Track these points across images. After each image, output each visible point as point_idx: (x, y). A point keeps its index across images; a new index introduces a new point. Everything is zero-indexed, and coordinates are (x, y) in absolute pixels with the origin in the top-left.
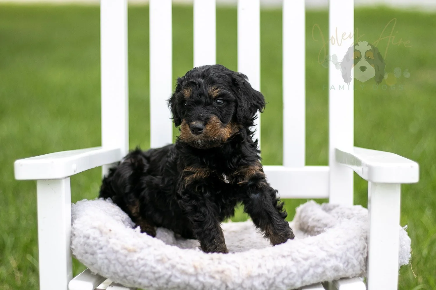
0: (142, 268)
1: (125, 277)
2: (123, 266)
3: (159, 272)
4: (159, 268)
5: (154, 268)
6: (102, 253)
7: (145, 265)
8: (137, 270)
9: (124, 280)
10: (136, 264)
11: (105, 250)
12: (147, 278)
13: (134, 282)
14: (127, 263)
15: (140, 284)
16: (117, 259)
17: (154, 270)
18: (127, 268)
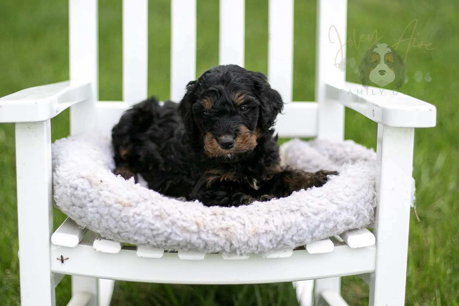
0: (139, 225)
1: (119, 233)
2: (117, 222)
3: (158, 229)
4: (158, 224)
5: (153, 225)
6: (93, 207)
7: (142, 221)
8: (132, 226)
9: (118, 236)
10: (131, 219)
11: (96, 203)
12: (144, 235)
13: (129, 239)
14: (122, 218)
15: (136, 241)
16: (110, 214)
17: (152, 227)
18: (122, 224)
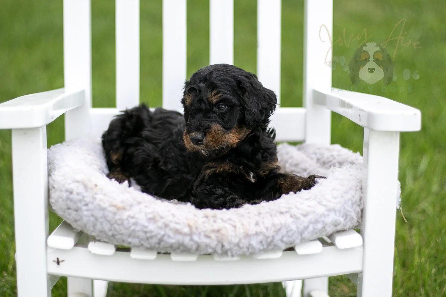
0: (133, 228)
1: (113, 236)
2: (112, 225)
3: (151, 232)
4: (151, 227)
5: (146, 227)
6: (88, 210)
7: (136, 224)
8: (127, 229)
9: (112, 239)
10: (125, 223)
11: (91, 206)
12: (138, 237)
13: (123, 241)
14: (116, 221)
15: (130, 243)
17: (145, 230)
18: (116, 226)
